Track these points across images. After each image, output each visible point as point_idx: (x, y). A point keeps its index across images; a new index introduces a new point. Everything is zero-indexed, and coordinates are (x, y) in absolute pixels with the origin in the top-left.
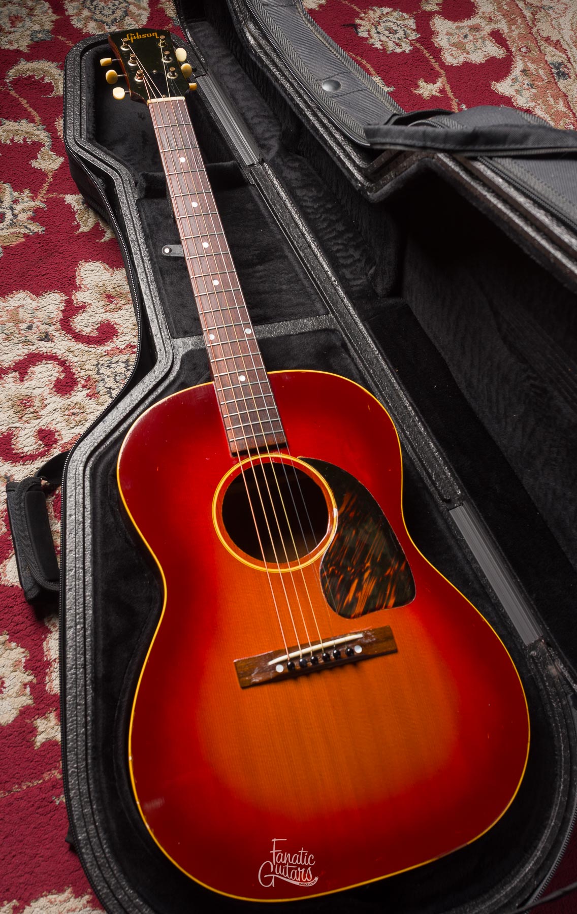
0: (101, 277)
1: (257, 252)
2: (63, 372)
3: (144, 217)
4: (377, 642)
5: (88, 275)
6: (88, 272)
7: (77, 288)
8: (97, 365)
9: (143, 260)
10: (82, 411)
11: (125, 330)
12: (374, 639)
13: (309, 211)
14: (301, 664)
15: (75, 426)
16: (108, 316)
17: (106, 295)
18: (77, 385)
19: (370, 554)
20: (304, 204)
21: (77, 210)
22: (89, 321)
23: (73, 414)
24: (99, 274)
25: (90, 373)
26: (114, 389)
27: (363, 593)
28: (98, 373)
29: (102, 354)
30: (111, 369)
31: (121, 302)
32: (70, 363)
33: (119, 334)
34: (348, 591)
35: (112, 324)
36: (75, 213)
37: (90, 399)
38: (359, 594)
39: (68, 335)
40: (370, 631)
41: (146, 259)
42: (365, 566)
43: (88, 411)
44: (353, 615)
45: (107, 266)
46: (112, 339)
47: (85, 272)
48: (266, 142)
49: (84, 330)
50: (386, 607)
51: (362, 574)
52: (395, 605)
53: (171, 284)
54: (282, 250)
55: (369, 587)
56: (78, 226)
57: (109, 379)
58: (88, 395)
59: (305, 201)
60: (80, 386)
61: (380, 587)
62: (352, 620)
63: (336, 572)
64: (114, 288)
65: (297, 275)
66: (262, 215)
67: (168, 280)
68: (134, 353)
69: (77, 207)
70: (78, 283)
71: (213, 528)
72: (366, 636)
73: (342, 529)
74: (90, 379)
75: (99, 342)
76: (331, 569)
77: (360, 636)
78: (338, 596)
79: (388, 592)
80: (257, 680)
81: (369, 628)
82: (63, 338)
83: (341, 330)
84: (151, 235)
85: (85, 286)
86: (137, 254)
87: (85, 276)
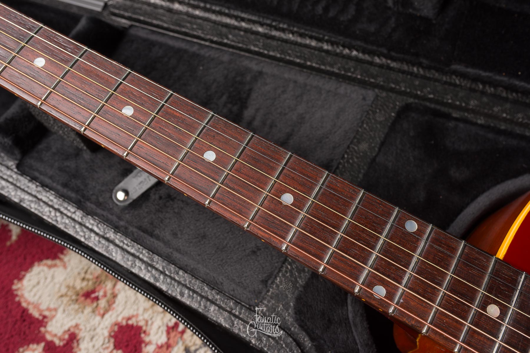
0: (56, 280)
1: (224, 98)
3: (48, 181)
5: (39, 293)
6: (35, 290)
7: (42, 321)
9: (107, 239)
11: (146, 316)
16: (110, 319)
17: (82, 296)
22: (96, 348)
24: (49, 280)
31: (107, 288)
33: (144, 328)
35: (124, 324)
41: (111, 235)
45: (49, 262)
46: (143, 342)
47: (32, 294)
53: (175, 235)
54: (248, 70)
64: (83, 279)
65: (295, 82)
67: (167, 235)
68: (183, 332)
70: (36, 314)
83: (411, 100)
84: (83, 196)
85: (49, 309)
86: (90, 238)
87: (37, 297)
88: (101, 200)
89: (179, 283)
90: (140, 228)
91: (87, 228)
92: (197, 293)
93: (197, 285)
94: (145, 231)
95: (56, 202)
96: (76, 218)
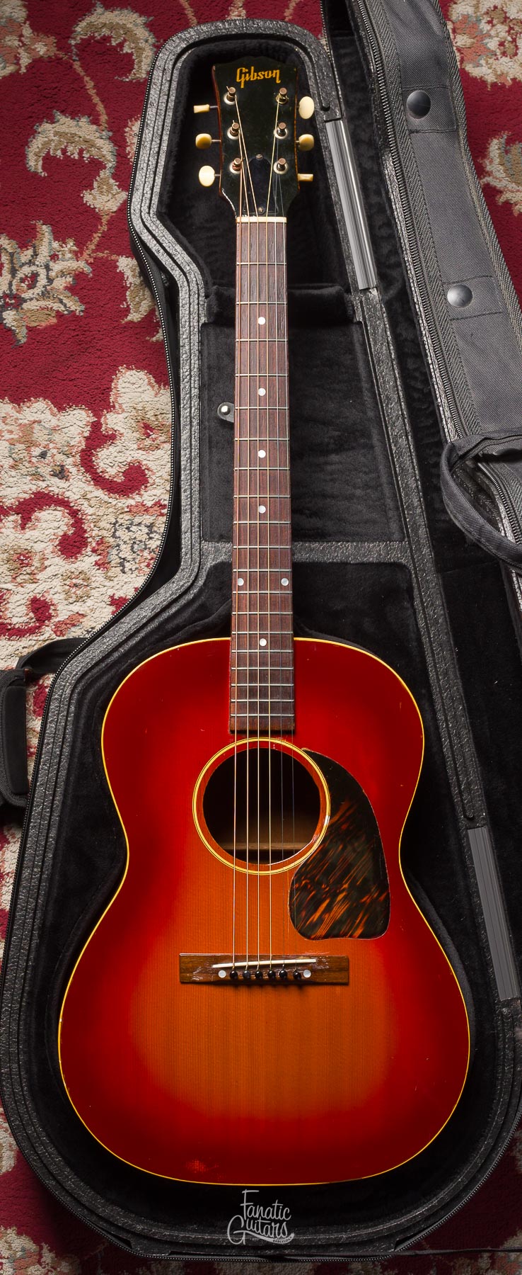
0: (143, 396)
1: (337, 433)
2: (73, 525)
3: (205, 353)
4: (329, 970)
5: (127, 390)
6: (127, 385)
7: (110, 407)
8: (114, 524)
9: (191, 422)
10: (86, 584)
11: (157, 480)
12: (328, 967)
13: (416, 395)
14: (244, 975)
15: (75, 601)
16: (140, 456)
17: (144, 424)
18: (87, 547)
19: (351, 876)
20: (413, 383)
21: (131, 283)
22: (116, 459)
23: (76, 585)
24: (140, 390)
25: (104, 533)
26: (129, 561)
27: (331, 915)
28: (114, 536)
29: (123, 509)
30: (131, 533)
31: (160, 438)
32: (82, 515)
33: (148, 485)
34: (316, 910)
35: (143, 468)
36: (126, 288)
37: (99, 569)
38: (327, 916)
39: (87, 475)
40: (326, 958)
41: (195, 422)
42: (342, 886)
43: (94, 585)
44: (313, 937)
45: (153, 380)
46: (139, 490)
47: (124, 385)
48: (389, 271)
49: (108, 470)
50: (351, 936)
51: (337, 894)
52: (361, 936)
53: (219, 463)
54: (369, 437)
55: (339, 910)
56: (127, 310)
57: (125, 546)
58: (96, 564)
59: (415, 379)
60: (89, 549)
61: (351, 914)
62: (311, 941)
63: (309, 886)
64: (156, 415)
65: (379, 477)
66: (358, 375)
67: (216, 458)
68: (162, 515)
69: (131, 280)
70: (112, 399)
71: (191, 810)
72: (320, 962)
73: (328, 842)
74: (102, 542)
75: (122, 491)
76: (304, 882)
77: (314, 961)
78: (304, 913)
79: (358, 921)
80: (197, 979)
81: (327, 953)
82: (81, 477)
83: (411, 567)
84: (209, 385)
85: (121, 407)
86: (186, 409)
87: (123, 390)
88: (214, 399)
89: (191, 485)
90: (210, 437)
91: (191, 404)
92: (191, 499)
93: (196, 496)
94: (210, 442)
95: (195, 371)
96: (193, 392)
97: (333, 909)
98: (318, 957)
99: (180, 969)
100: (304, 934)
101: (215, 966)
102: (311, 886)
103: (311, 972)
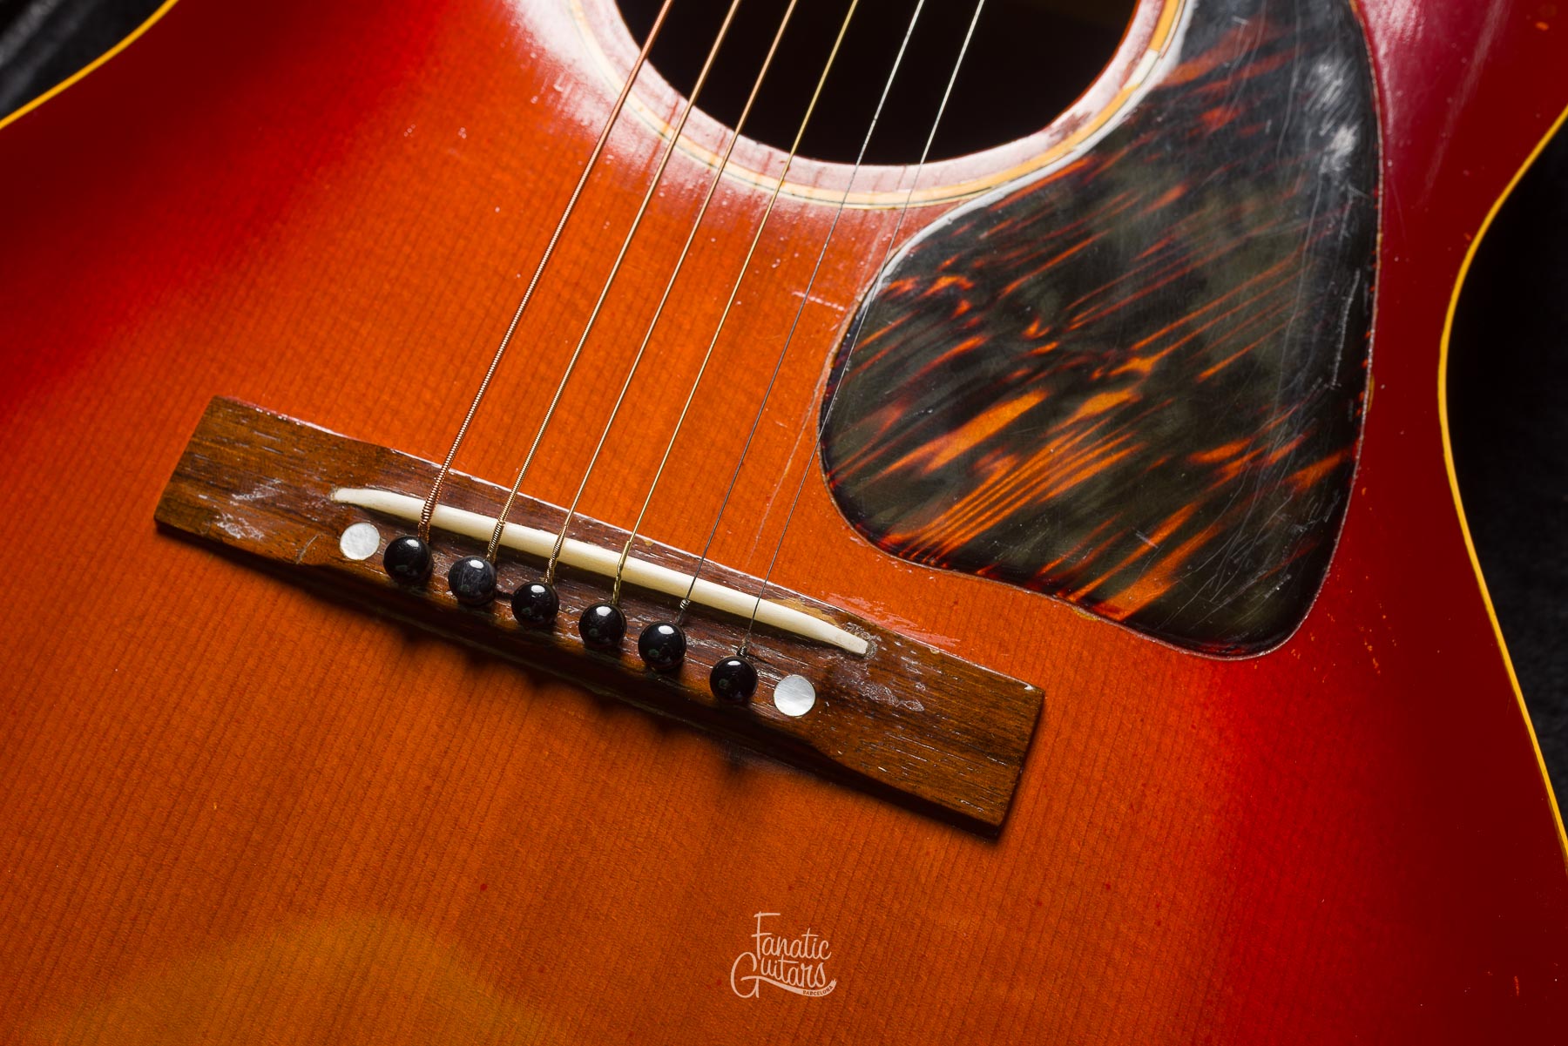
4: (920, 725)
12: (918, 707)
14: (463, 581)
19: (1186, 329)
34: (958, 418)
38: (1000, 466)
40: (924, 655)
42: (1123, 361)
44: (896, 536)
50: (1090, 602)
51: (1083, 387)
52: (1144, 620)
55: (1076, 462)
62: (880, 556)
63: (964, 306)
72: (885, 663)
76: (944, 282)
77: (856, 643)
78: (892, 415)
79: (1155, 539)
80: (234, 530)
97: (1044, 441)
98: (887, 638)
99: (188, 456)
100: (850, 509)
101: (344, 495)
102: (971, 311)
103: (820, 695)
